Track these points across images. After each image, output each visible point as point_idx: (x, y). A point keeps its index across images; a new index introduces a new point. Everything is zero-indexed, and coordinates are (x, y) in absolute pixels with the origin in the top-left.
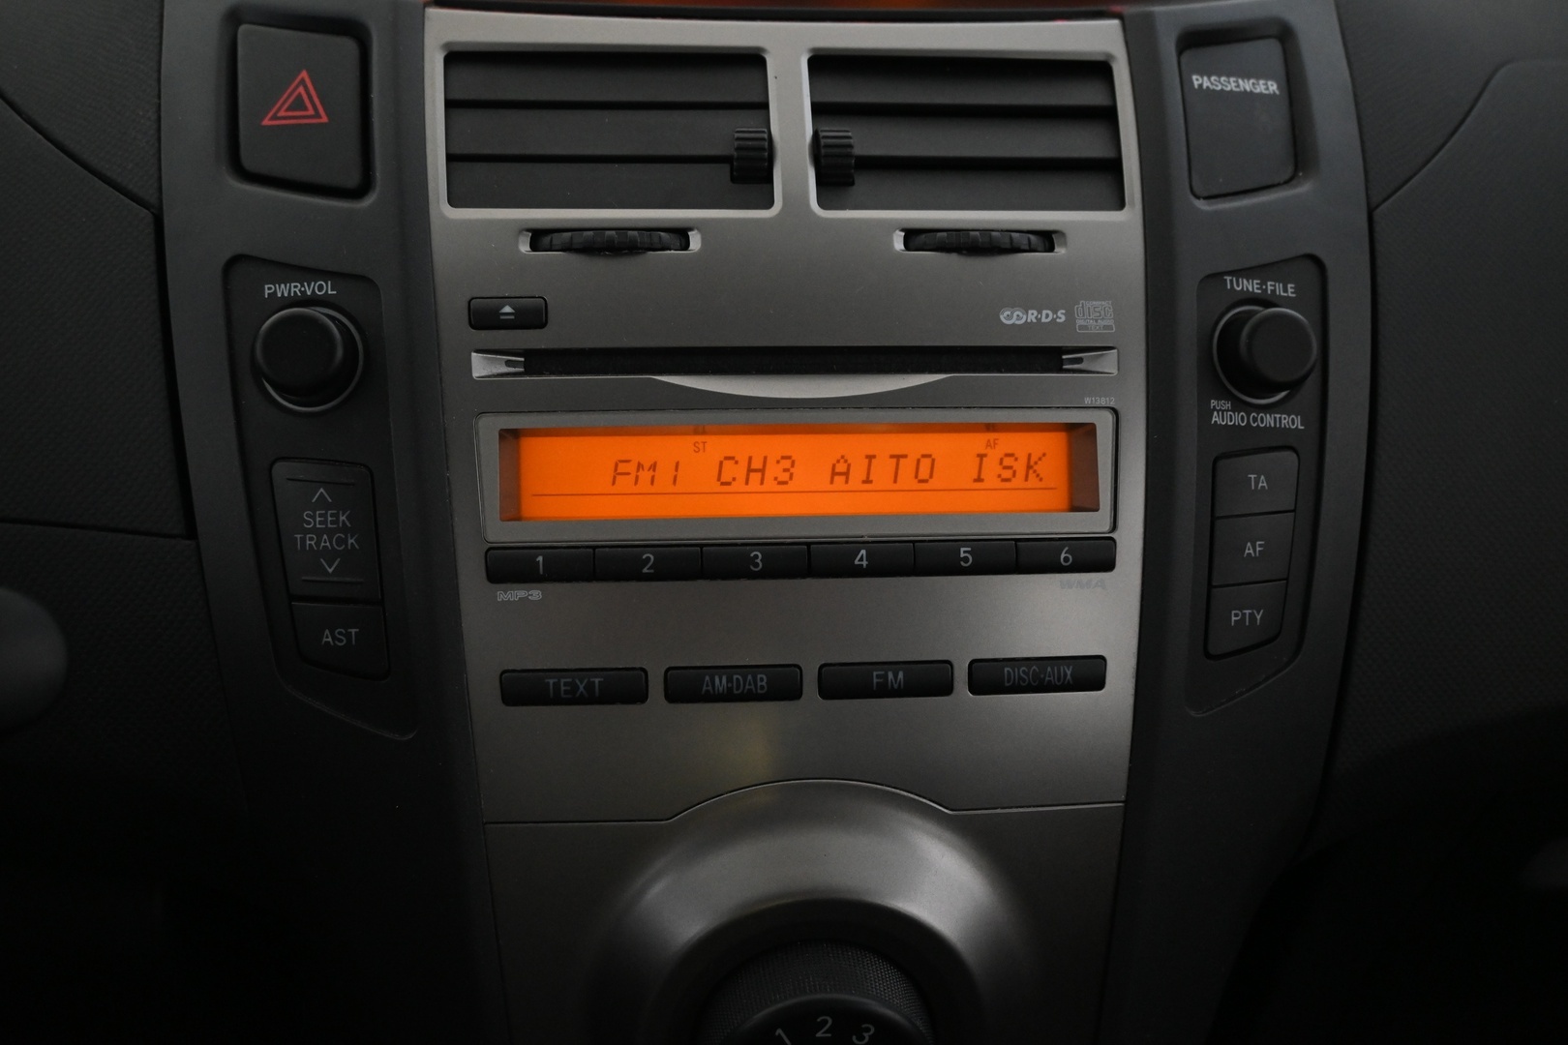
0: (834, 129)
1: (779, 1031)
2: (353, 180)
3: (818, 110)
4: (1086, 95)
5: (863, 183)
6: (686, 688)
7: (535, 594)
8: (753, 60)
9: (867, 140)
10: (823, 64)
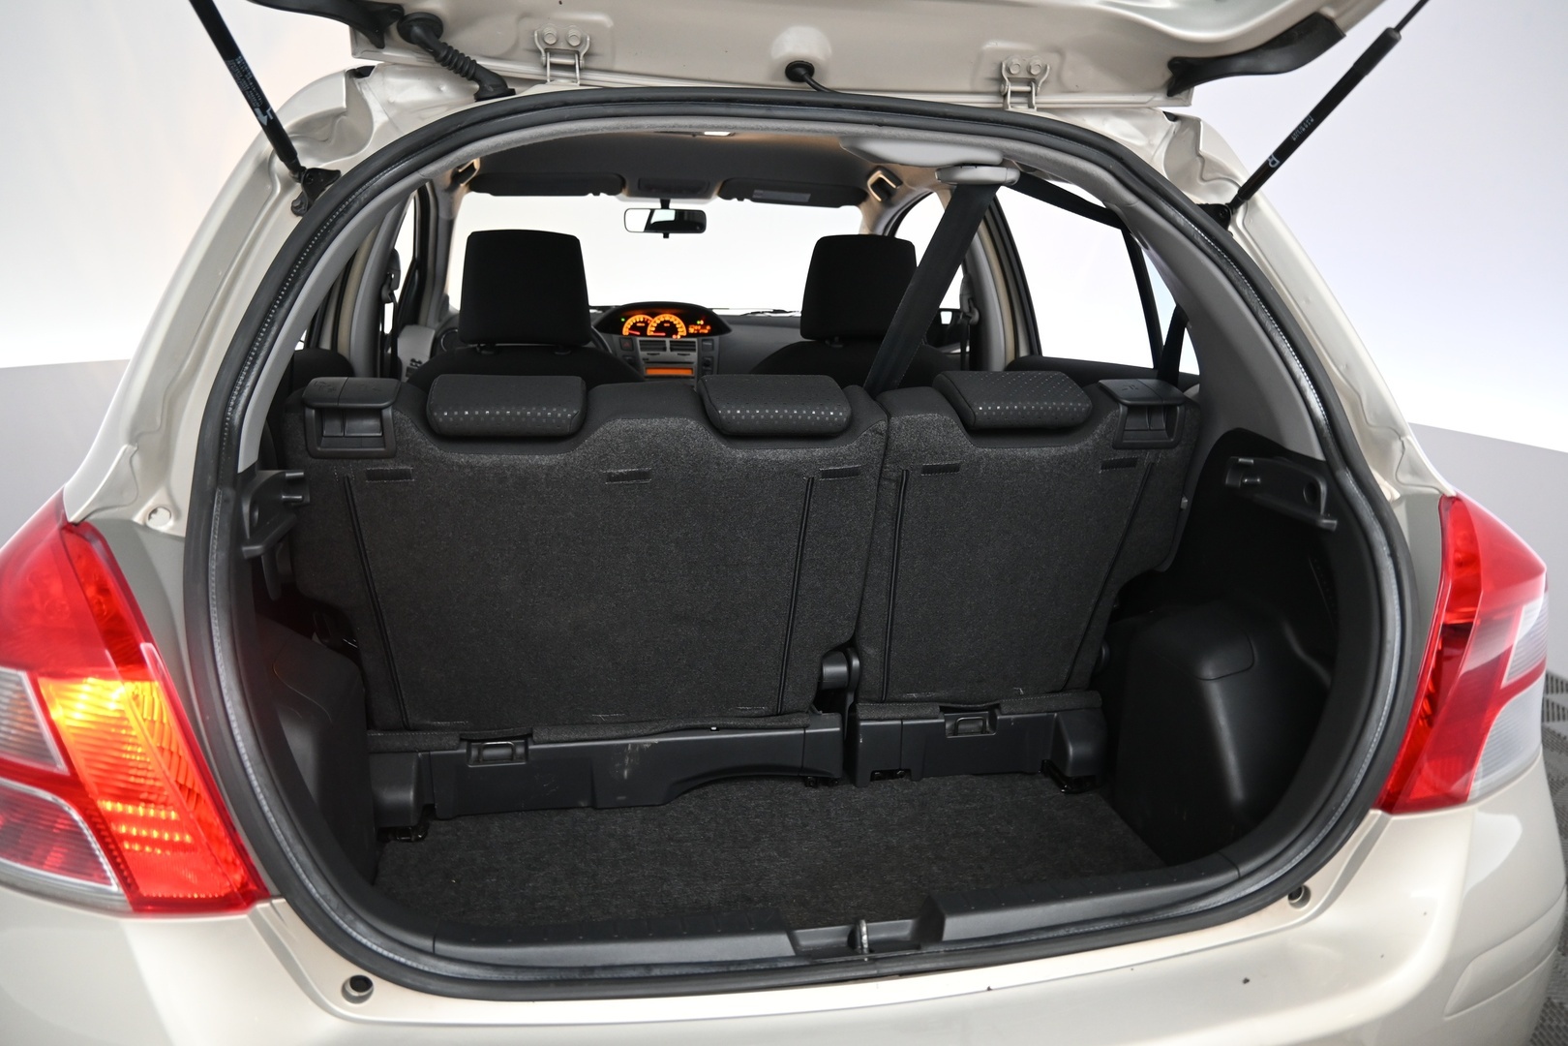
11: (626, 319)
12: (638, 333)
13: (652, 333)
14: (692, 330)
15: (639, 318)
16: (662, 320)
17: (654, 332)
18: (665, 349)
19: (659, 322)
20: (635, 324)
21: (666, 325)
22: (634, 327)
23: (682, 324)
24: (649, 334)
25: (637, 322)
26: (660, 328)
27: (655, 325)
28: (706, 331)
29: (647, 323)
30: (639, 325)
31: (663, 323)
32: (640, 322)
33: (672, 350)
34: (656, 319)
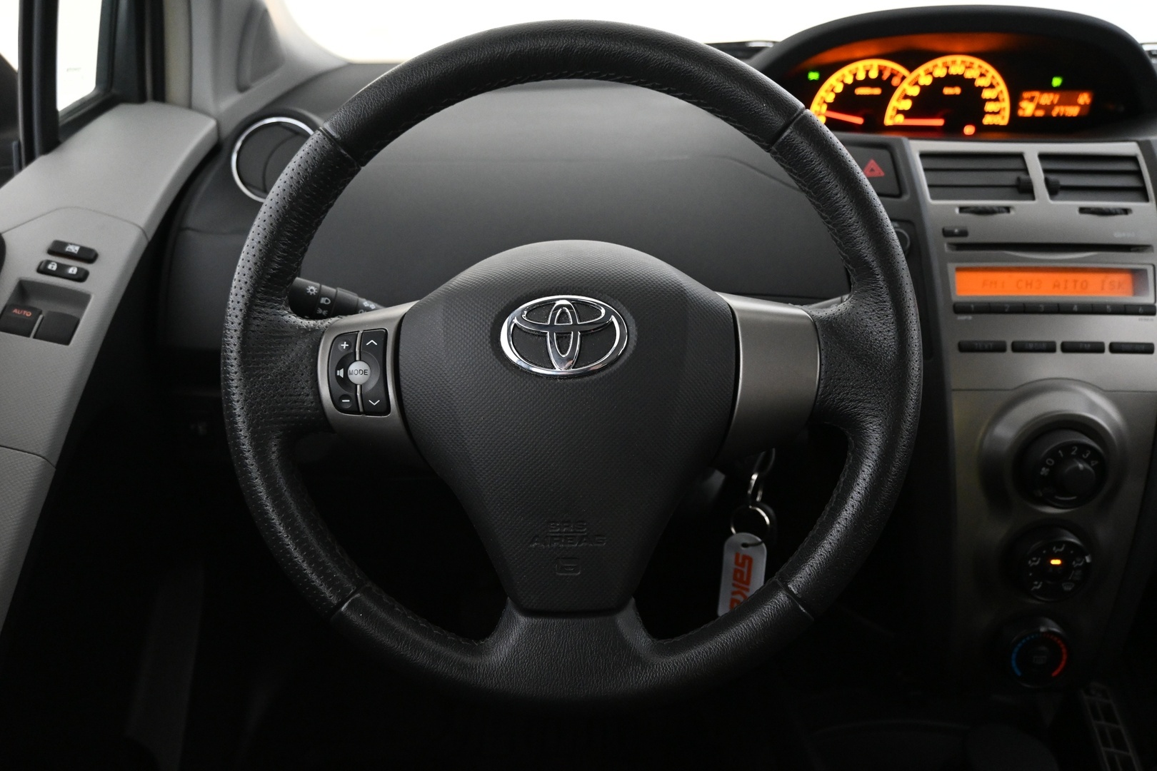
0: (1052, 177)
1: (1060, 452)
2: (896, 192)
3: (1046, 171)
4: (1129, 166)
5: (1061, 194)
6: (1019, 348)
7: (970, 317)
8: (1020, 156)
9: (1065, 181)
10: (1043, 157)
11: (825, 75)
12: (858, 120)
13: (900, 120)
14: (1027, 109)
15: (867, 67)
16: (940, 73)
17: (907, 114)
18: (1025, 190)
19: (926, 81)
20: (849, 89)
21: (948, 91)
22: (845, 100)
23: (1002, 87)
24: (888, 121)
25: (857, 84)
26: (928, 101)
27: (915, 91)
28: (1073, 111)
29: (887, 86)
30: (861, 91)
31: (939, 83)
32: (868, 82)
33: (1054, 190)
34: (921, 71)
